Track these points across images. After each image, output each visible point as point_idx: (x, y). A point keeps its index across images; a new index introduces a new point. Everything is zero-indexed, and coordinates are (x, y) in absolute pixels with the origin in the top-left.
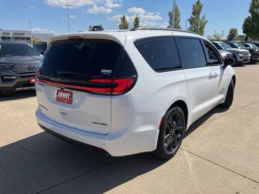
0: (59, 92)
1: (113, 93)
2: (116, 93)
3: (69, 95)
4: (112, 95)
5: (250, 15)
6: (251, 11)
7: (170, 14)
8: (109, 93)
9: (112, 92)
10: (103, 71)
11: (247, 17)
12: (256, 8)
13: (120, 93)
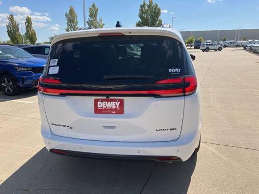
0: (99, 103)
1: (186, 94)
2: (188, 93)
3: (118, 104)
4: (185, 95)
5: (140, 20)
6: (141, 17)
7: (66, 15)
8: (182, 94)
9: (184, 92)
10: (170, 70)
11: (138, 22)
12: (145, 13)
13: (191, 92)
